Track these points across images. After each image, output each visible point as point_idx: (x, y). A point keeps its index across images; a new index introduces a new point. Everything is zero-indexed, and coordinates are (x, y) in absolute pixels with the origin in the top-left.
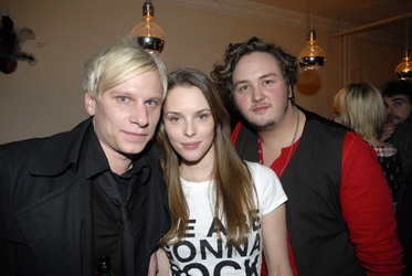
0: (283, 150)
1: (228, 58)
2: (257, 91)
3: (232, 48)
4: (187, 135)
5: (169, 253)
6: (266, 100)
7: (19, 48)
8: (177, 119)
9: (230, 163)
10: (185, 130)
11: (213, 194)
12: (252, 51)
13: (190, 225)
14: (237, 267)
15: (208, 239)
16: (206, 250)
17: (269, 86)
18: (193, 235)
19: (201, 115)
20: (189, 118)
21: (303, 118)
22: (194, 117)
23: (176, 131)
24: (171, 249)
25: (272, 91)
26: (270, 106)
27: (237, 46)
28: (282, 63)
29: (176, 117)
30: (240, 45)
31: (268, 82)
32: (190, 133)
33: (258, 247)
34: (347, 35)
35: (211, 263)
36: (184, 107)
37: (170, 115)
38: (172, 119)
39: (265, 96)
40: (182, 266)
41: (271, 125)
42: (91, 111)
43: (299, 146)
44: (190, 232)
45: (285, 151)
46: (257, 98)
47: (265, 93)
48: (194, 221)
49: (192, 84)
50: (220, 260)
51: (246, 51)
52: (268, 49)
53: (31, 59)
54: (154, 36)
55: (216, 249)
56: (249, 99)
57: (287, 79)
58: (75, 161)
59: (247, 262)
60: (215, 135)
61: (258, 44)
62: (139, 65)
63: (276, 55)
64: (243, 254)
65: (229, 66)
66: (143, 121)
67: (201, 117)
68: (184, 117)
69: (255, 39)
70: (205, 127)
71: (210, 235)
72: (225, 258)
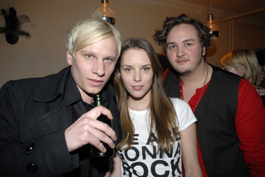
0: (197, 90)
1: (165, 26)
2: (180, 50)
3: (168, 19)
4: (135, 80)
5: (122, 155)
6: (186, 56)
7: (20, 28)
8: (129, 70)
9: (161, 100)
10: (135, 77)
11: (149, 118)
12: (180, 23)
13: (135, 137)
14: (166, 164)
15: (147, 146)
16: (146, 153)
17: (189, 47)
18: (137, 143)
19: (145, 68)
20: (137, 70)
21: (211, 70)
22: (141, 69)
23: (128, 78)
24: (123, 153)
25: (190, 50)
26: (188, 60)
27: (171, 19)
28: (200, 32)
29: (129, 69)
30: (173, 18)
31: (189, 44)
32: (138, 79)
33: (179, 152)
34: (231, 20)
35: (149, 161)
36: (134, 62)
37: (125, 67)
38: (126, 69)
39: (185, 54)
40: (130, 163)
41: (188, 73)
42: (70, 62)
43: (208, 87)
44: (136, 141)
45: (198, 90)
46: (180, 55)
47: (186, 51)
48: (137, 135)
49: (141, 47)
50: (155, 160)
51: (177, 23)
52: (192, 22)
53: (28, 35)
54: (109, 16)
55: (152, 153)
56: (175, 55)
57: (202, 43)
58: (62, 92)
59: (172, 161)
60: (153, 82)
61: (185, 19)
62: (101, 33)
63: (196, 27)
64: (170, 156)
65: (164, 32)
66: (100, 72)
67: (145, 69)
68: (134, 69)
69: (183, 15)
70: (147, 76)
71: (148, 144)
72: (158, 158)
